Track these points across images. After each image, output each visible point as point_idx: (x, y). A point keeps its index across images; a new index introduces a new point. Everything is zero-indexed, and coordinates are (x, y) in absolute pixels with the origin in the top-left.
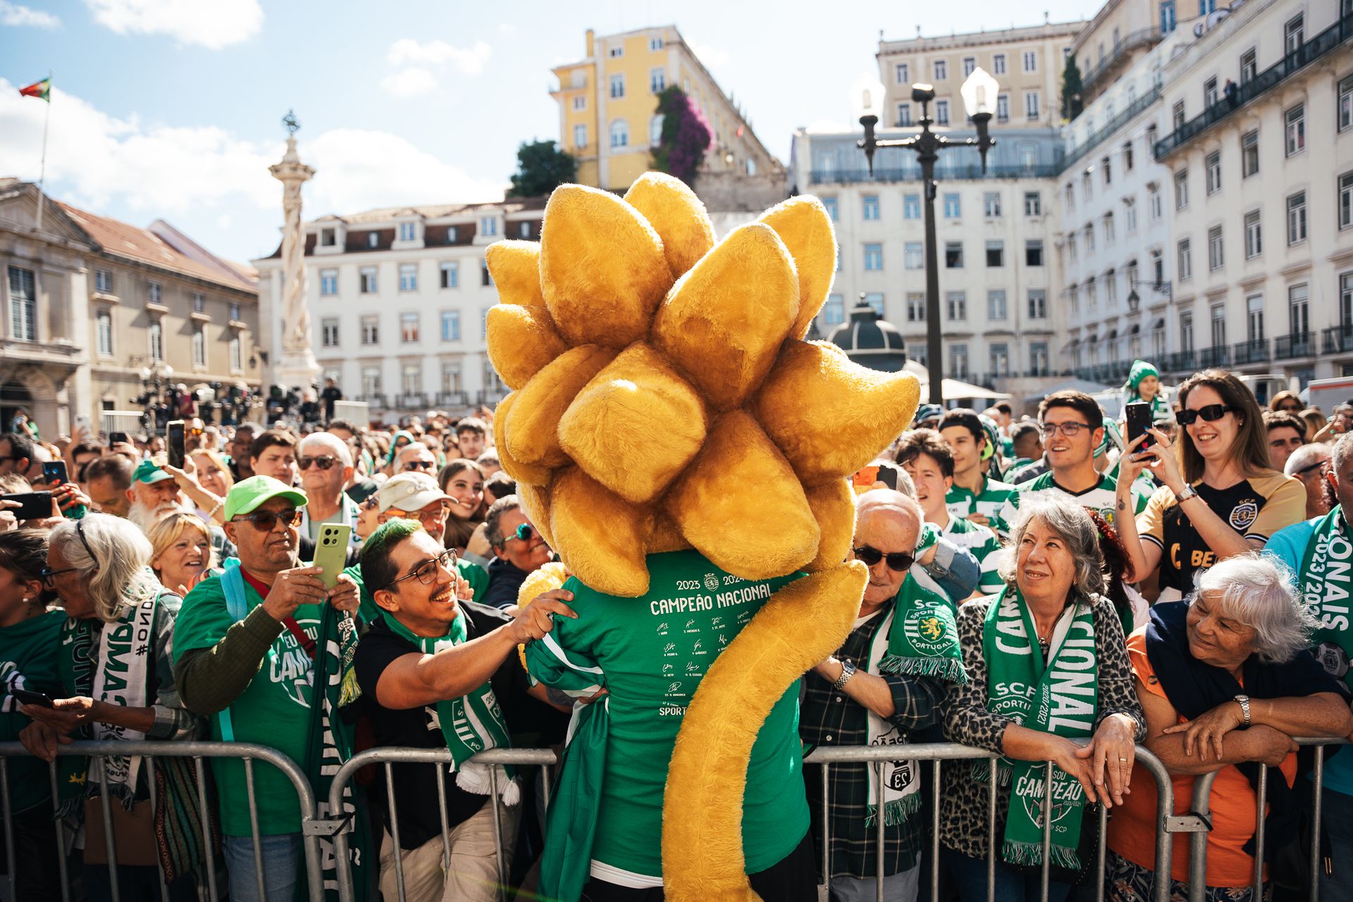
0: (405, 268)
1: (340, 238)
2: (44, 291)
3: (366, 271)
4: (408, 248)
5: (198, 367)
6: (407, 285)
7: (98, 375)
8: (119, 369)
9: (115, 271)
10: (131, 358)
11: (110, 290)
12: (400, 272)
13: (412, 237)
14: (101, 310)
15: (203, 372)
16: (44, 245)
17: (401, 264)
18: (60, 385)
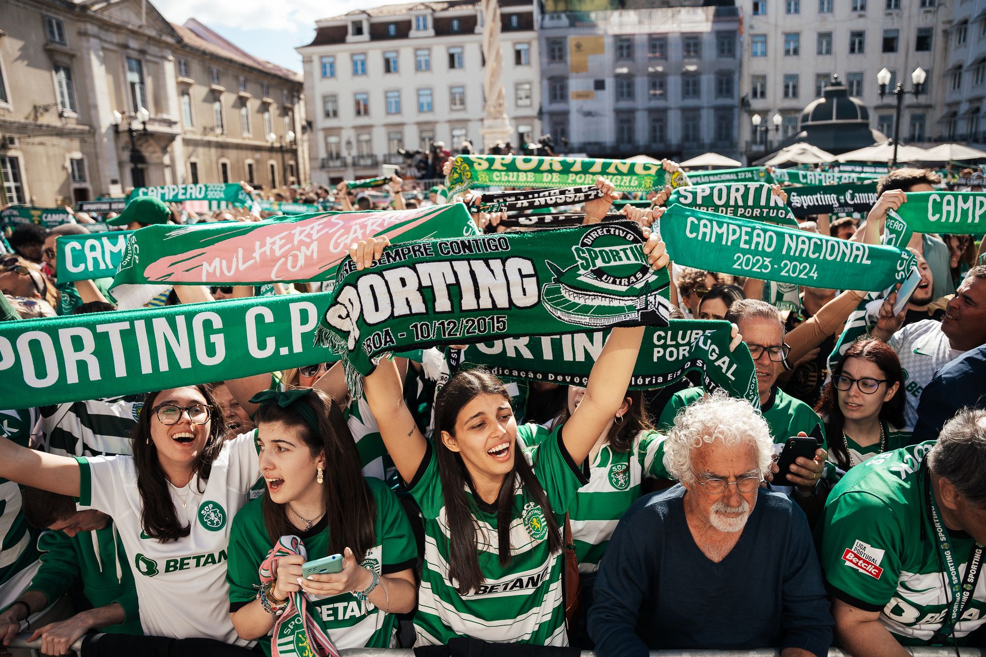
0: (419, 53)
1: (366, 28)
2: (149, 74)
3: (388, 55)
4: (422, 36)
5: (246, 134)
6: (423, 66)
7: (187, 142)
8: (198, 137)
9: (189, 59)
10: (205, 128)
11: (187, 74)
12: (416, 56)
13: (425, 27)
14: (184, 89)
15: (249, 139)
16: (146, 39)
17: (417, 49)
18: (164, 150)
